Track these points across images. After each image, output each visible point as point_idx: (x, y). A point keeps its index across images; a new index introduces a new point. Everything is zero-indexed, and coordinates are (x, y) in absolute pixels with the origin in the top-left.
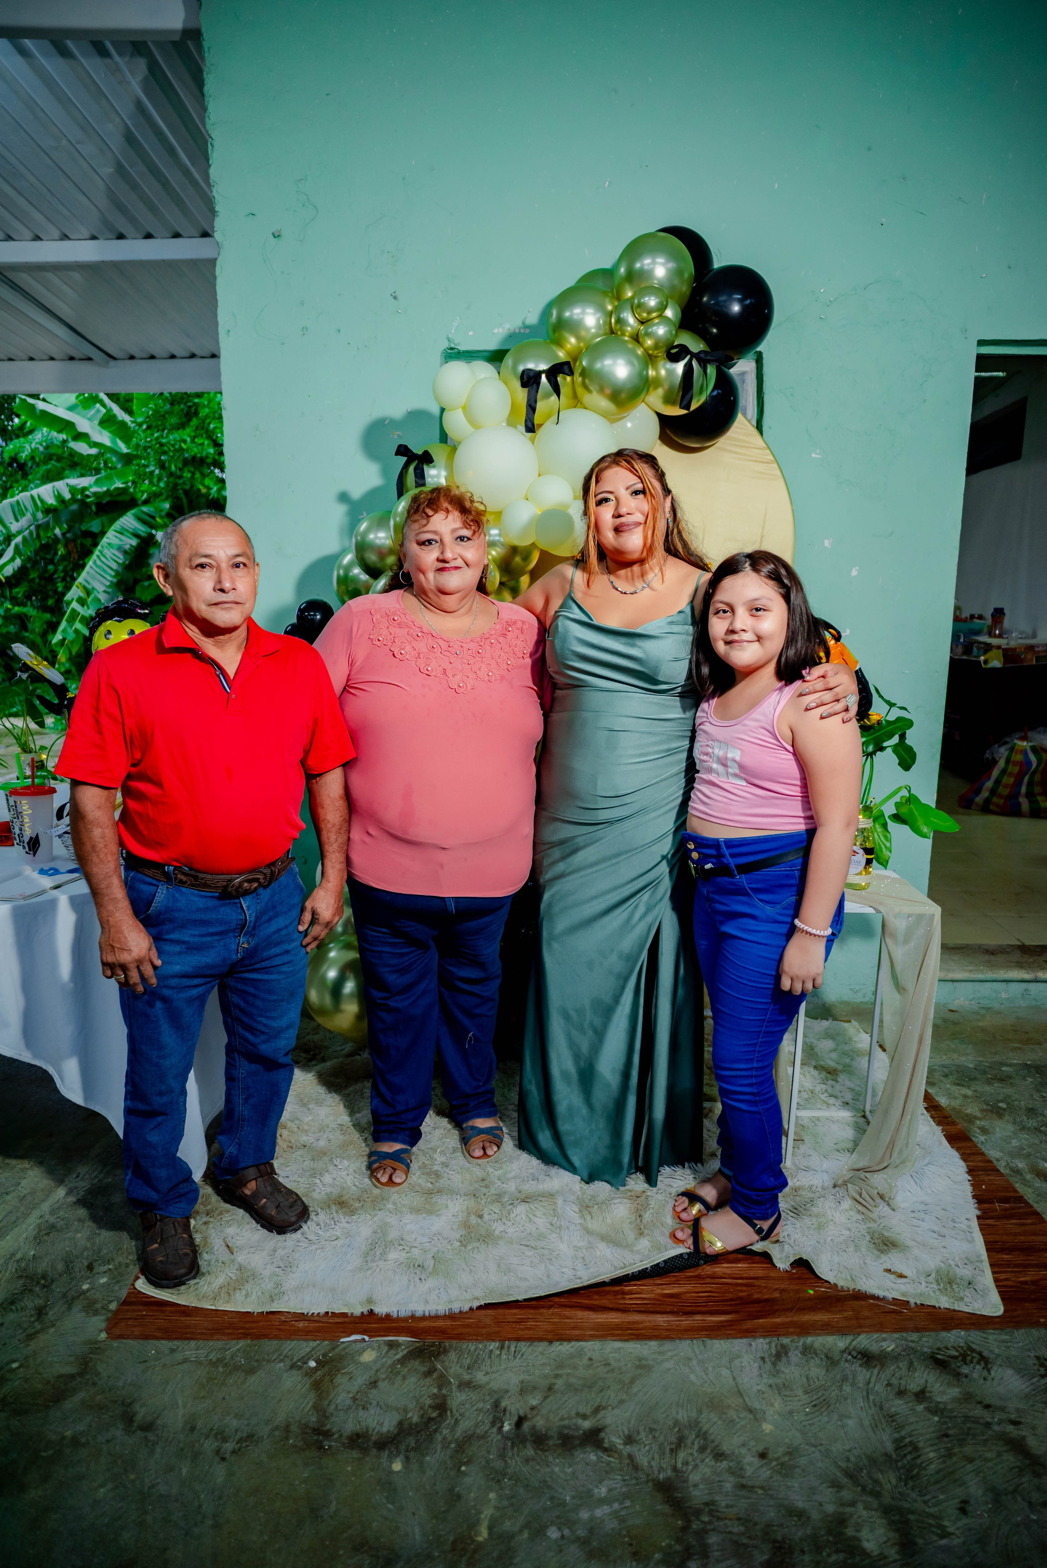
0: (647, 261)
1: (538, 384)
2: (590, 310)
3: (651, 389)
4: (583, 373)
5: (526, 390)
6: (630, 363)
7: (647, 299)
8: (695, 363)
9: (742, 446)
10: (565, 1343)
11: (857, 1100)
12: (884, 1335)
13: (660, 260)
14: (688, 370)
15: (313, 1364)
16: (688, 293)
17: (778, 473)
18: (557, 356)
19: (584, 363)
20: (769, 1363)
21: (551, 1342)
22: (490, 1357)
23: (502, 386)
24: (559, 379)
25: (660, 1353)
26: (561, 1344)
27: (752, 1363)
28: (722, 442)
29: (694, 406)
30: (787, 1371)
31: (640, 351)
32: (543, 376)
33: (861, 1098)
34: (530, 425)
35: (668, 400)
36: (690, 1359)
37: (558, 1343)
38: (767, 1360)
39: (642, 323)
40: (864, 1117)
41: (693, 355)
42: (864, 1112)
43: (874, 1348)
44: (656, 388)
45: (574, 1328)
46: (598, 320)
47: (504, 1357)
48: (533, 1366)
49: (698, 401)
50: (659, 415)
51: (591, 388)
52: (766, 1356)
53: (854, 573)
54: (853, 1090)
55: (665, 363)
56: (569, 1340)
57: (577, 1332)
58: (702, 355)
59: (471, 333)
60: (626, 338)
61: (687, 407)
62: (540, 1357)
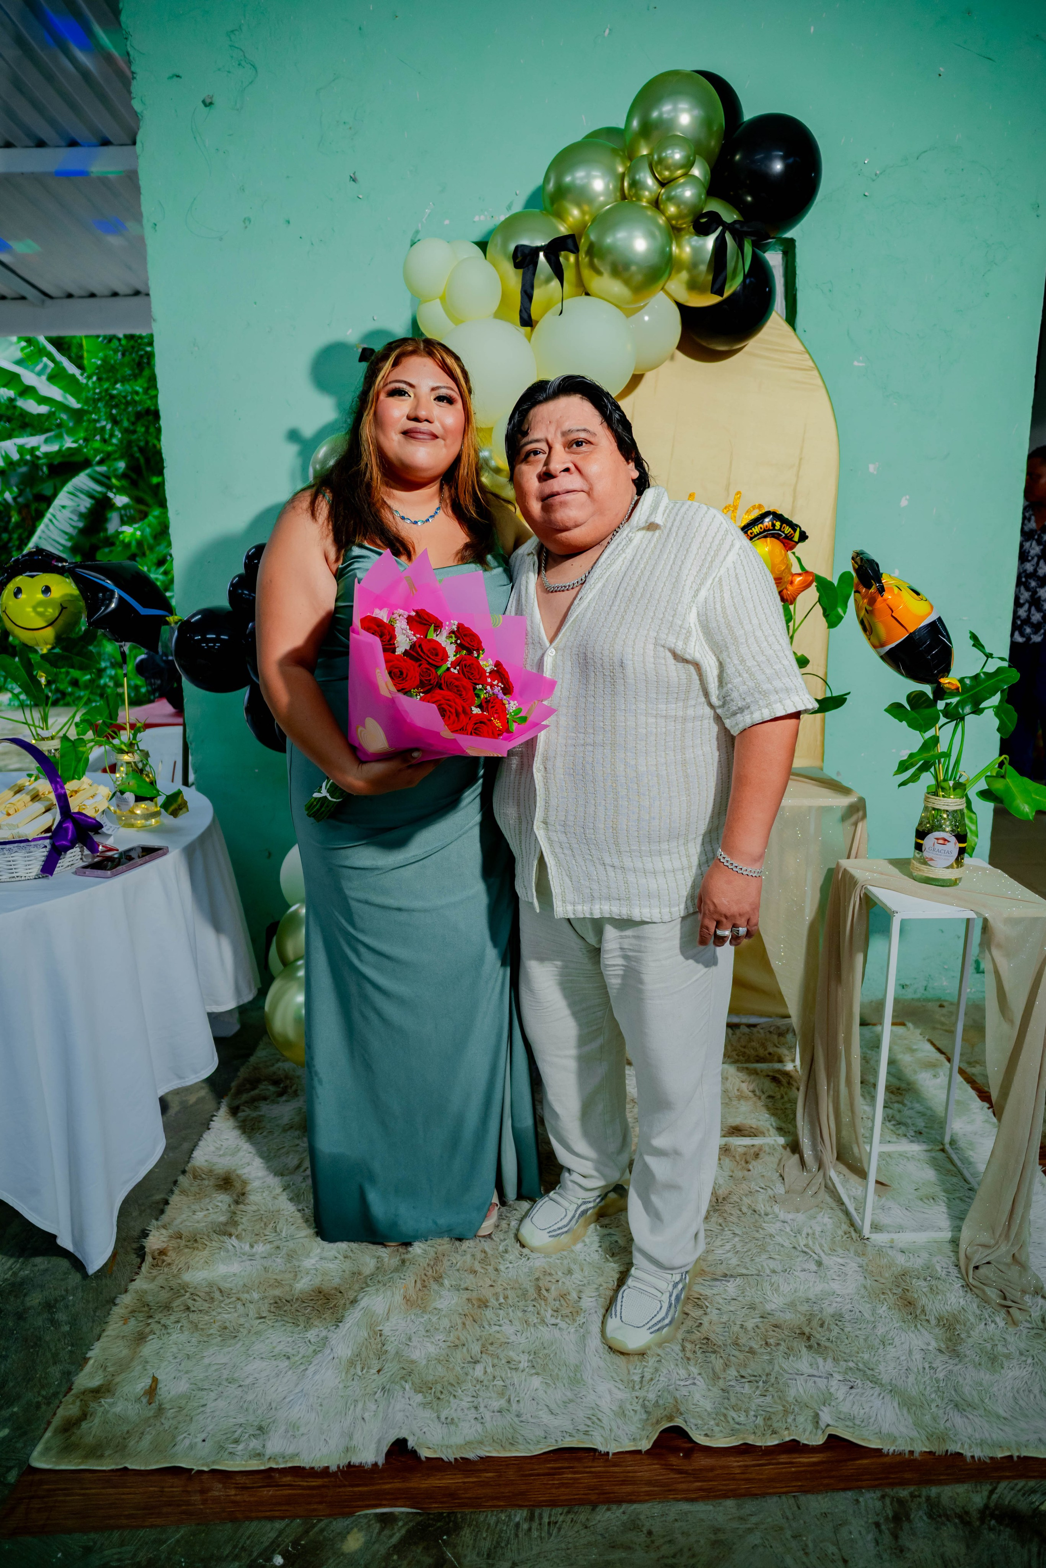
0: (667, 108)
1: (535, 263)
2: (596, 173)
3: (673, 272)
4: (592, 251)
5: (520, 271)
6: (650, 235)
7: (669, 152)
8: (728, 237)
9: (776, 350)
10: (614, 1507)
11: (931, 1128)
12: (1032, 1483)
13: (683, 105)
14: (720, 245)
15: (279, 1560)
16: (717, 150)
17: (820, 382)
18: (558, 230)
19: (593, 237)
20: (887, 1531)
21: (594, 1506)
22: (517, 1535)
23: (491, 269)
24: (561, 259)
25: (741, 1518)
26: (608, 1509)
27: (864, 1532)
28: (753, 345)
29: (727, 293)
30: (913, 1547)
31: (661, 221)
32: (541, 254)
33: (936, 1126)
34: (525, 316)
35: (693, 286)
36: (781, 1529)
37: (605, 1507)
38: (883, 1527)
39: (662, 184)
40: (943, 1150)
41: (727, 227)
42: (943, 1144)
43: (1023, 1505)
44: (679, 271)
45: (624, 1482)
46: (607, 186)
47: (535, 1534)
48: (575, 1547)
49: (730, 286)
50: (681, 307)
51: (602, 269)
52: (882, 1521)
53: (904, 502)
54: (923, 1114)
55: (690, 238)
56: (619, 1502)
57: (629, 1489)
58: (737, 226)
59: (447, 222)
60: (644, 204)
61: (720, 292)
62: (583, 1532)
